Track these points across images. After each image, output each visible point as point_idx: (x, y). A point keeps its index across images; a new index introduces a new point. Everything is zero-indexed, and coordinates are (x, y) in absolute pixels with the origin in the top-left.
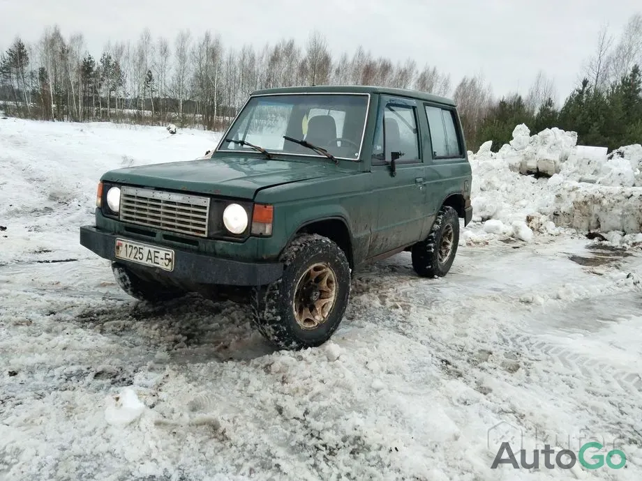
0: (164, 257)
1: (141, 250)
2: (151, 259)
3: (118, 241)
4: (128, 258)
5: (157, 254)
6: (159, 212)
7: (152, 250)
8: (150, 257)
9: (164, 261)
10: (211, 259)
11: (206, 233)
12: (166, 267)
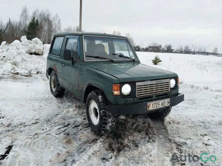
1: (159, 103)
3: (148, 104)
5: (164, 102)
6: (153, 88)
8: (162, 104)
9: (167, 103)
11: (170, 90)
12: (168, 105)
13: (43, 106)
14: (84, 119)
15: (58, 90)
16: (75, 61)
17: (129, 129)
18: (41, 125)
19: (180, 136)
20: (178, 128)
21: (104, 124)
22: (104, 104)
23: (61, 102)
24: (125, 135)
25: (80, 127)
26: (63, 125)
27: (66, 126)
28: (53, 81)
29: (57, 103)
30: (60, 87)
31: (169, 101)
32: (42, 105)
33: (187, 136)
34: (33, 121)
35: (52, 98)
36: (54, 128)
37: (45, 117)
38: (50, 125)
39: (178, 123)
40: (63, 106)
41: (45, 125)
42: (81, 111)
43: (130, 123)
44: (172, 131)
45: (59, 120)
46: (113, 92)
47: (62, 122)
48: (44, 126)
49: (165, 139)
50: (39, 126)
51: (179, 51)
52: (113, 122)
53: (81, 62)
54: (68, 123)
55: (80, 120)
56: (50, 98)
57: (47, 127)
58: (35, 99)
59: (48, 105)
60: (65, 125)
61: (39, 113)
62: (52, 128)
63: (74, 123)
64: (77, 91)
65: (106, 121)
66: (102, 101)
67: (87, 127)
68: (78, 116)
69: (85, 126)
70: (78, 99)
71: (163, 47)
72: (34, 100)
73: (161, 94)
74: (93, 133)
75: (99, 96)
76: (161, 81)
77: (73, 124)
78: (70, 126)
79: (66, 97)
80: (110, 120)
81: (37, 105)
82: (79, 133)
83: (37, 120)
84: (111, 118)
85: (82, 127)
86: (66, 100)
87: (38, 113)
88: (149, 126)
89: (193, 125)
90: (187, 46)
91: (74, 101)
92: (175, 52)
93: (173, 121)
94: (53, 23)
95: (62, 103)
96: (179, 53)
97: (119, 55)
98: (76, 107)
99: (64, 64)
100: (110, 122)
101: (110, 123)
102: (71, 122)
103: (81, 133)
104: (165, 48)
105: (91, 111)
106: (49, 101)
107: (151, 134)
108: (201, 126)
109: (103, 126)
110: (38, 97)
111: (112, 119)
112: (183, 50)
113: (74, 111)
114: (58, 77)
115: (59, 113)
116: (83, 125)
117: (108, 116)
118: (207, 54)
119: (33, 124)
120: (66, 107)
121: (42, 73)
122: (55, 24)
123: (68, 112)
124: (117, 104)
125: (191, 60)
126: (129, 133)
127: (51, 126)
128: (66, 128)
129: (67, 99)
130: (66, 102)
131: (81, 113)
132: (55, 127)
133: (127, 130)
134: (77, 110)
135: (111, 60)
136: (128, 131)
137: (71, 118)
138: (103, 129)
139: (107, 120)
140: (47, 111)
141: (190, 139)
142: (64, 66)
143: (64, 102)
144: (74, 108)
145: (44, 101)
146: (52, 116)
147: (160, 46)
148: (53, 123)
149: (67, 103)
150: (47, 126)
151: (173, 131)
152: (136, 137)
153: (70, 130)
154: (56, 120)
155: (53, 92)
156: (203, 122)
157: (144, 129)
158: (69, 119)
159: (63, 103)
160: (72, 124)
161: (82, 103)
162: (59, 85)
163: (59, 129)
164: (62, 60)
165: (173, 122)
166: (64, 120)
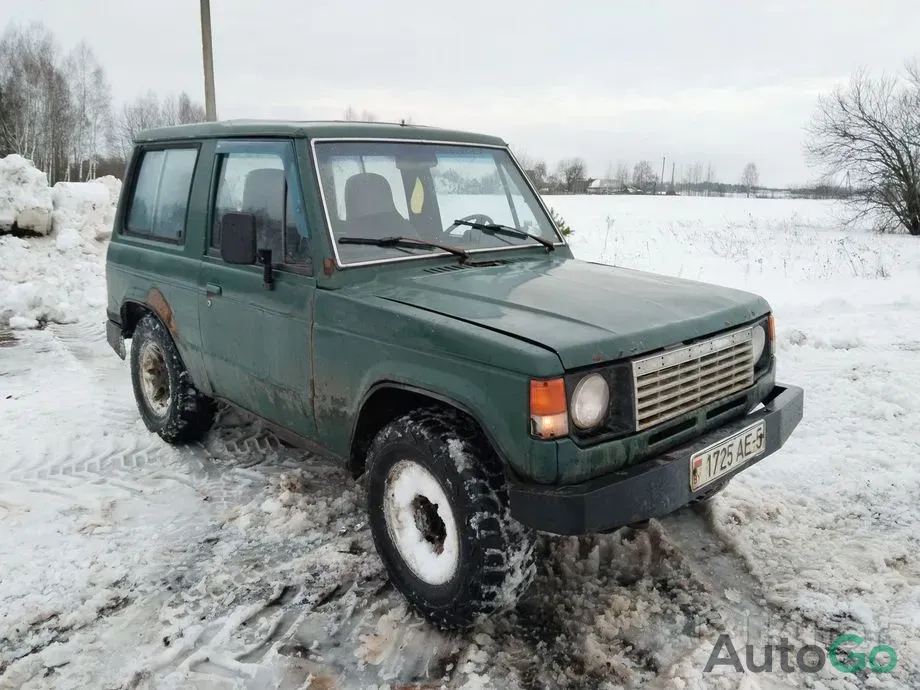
0: (756, 437)
3: (694, 462)
4: (713, 477)
5: (748, 440)
7: (743, 438)
8: (740, 450)
9: (756, 443)
11: (753, 378)
12: (759, 451)
13: (126, 499)
14: (355, 549)
15: (183, 411)
16: (280, 267)
17: (580, 576)
18: (147, 614)
19: (810, 581)
20: (781, 542)
21: (492, 584)
22: (482, 481)
23: (206, 468)
24: (576, 614)
25: (349, 600)
26: (258, 596)
27: (277, 602)
28: (151, 367)
29: (186, 477)
30: (192, 392)
31: (761, 432)
32: (120, 494)
33: (842, 580)
34: (99, 595)
35: (158, 453)
36: (221, 620)
37: (152, 564)
38: (193, 609)
39: (771, 517)
40: (225, 492)
41: (169, 613)
42: (322, 505)
43: (573, 545)
44: (763, 559)
45: (230, 573)
46: (537, 419)
47: (251, 580)
48: (162, 617)
49: (753, 607)
50: (136, 622)
51: (614, 185)
52: (529, 563)
53: (320, 274)
54: (284, 583)
55: (333, 556)
56: (148, 453)
57: (184, 622)
58: (72, 463)
59: (148, 490)
60: (273, 597)
61: (118, 545)
62: (210, 624)
63: (311, 578)
64: (305, 414)
65: (498, 569)
66: (469, 467)
67: (380, 593)
68: (318, 535)
69: (370, 589)
70: (283, 443)
71: (551, 170)
72: (66, 471)
73: (725, 400)
74: (421, 621)
75: (450, 441)
77: (309, 584)
78: (298, 599)
79: (225, 436)
80: (517, 558)
81: (91, 497)
82: (356, 631)
83: (116, 584)
84: (519, 549)
85: (359, 594)
86: (227, 452)
87: (112, 545)
88: (658, 548)
89: (830, 517)
90: (643, 164)
91: (270, 458)
92: (598, 191)
93: (747, 507)
94: (72, 84)
95: (210, 470)
96: (617, 193)
97: (473, 221)
98: (292, 487)
99: (215, 281)
100: (518, 566)
101: (519, 571)
102: (296, 579)
103: (365, 631)
104: (559, 174)
105: (398, 511)
106: (144, 471)
107: (680, 587)
108: (859, 516)
109: (485, 589)
110: (83, 452)
111: (526, 553)
112: (630, 180)
113: (289, 515)
114: (179, 346)
115: (214, 528)
116: (359, 586)
117: (507, 539)
118: (721, 190)
119: (101, 611)
120: (238, 491)
121: (66, 320)
122: (79, 86)
123: (260, 519)
124: (556, 483)
125: (678, 222)
126: (587, 597)
127: (200, 611)
128: (279, 614)
129: (231, 449)
130: (231, 466)
131: (326, 519)
132: (223, 613)
133: (574, 584)
134: (301, 503)
135: (456, 253)
136: (580, 589)
137: (286, 551)
138: (484, 604)
139: (505, 561)
140: (152, 527)
141: (859, 591)
142: (221, 291)
143: (219, 465)
144: (285, 495)
145: (122, 474)
146: (189, 555)
147: (542, 169)
148: (208, 596)
149: (238, 470)
150: (179, 616)
151: (770, 562)
152: (630, 616)
153: (305, 621)
154: (216, 574)
155: (158, 418)
156: (859, 497)
157: (641, 564)
158: (278, 558)
159: (219, 475)
160: (303, 589)
161: (309, 461)
162: (186, 384)
163: (244, 624)
164: (200, 262)
165: (749, 513)
166: (256, 566)
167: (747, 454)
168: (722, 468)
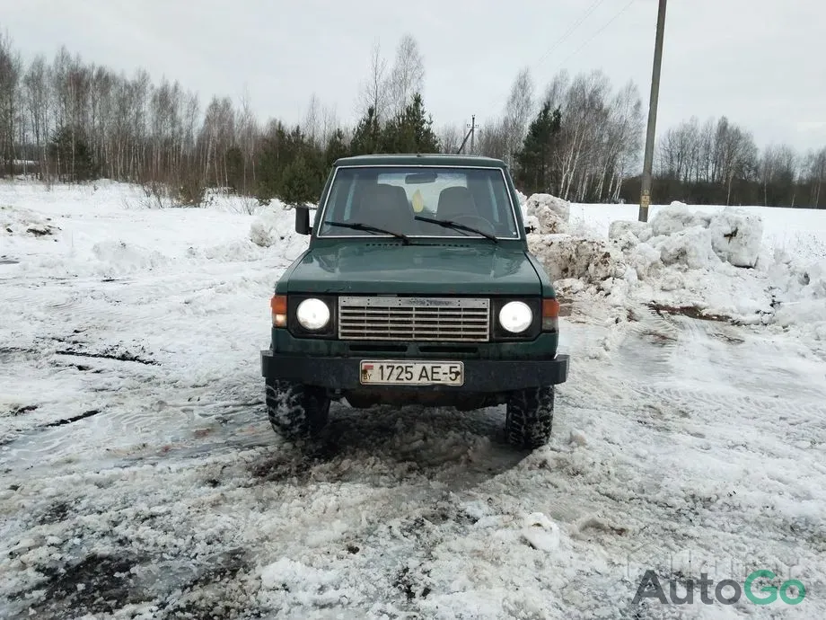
0: (448, 371)
1: (409, 369)
2: (427, 376)
3: (364, 364)
4: (385, 380)
5: (435, 370)
6: (410, 322)
7: (428, 366)
8: (424, 374)
9: (449, 375)
10: (515, 363)
11: (488, 337)
12: (452, 382)
18: (203, 391)
31: (458, 370)
34: (202, 381)
37: (234, 378)
50: (195, 392)
52: (294, 403)
57: (206, 397)
60: (249, 403)
76: (440, 303)
80: (283, 396)
82: (252, 423)
84: (285, 392)
100: (284, 401)
101: (286, 405)
111: (291, 396)
117: (278, 384)
135: (398, 237)
150: (208, 395)
167: (433, 380)
168: (398, 379)
